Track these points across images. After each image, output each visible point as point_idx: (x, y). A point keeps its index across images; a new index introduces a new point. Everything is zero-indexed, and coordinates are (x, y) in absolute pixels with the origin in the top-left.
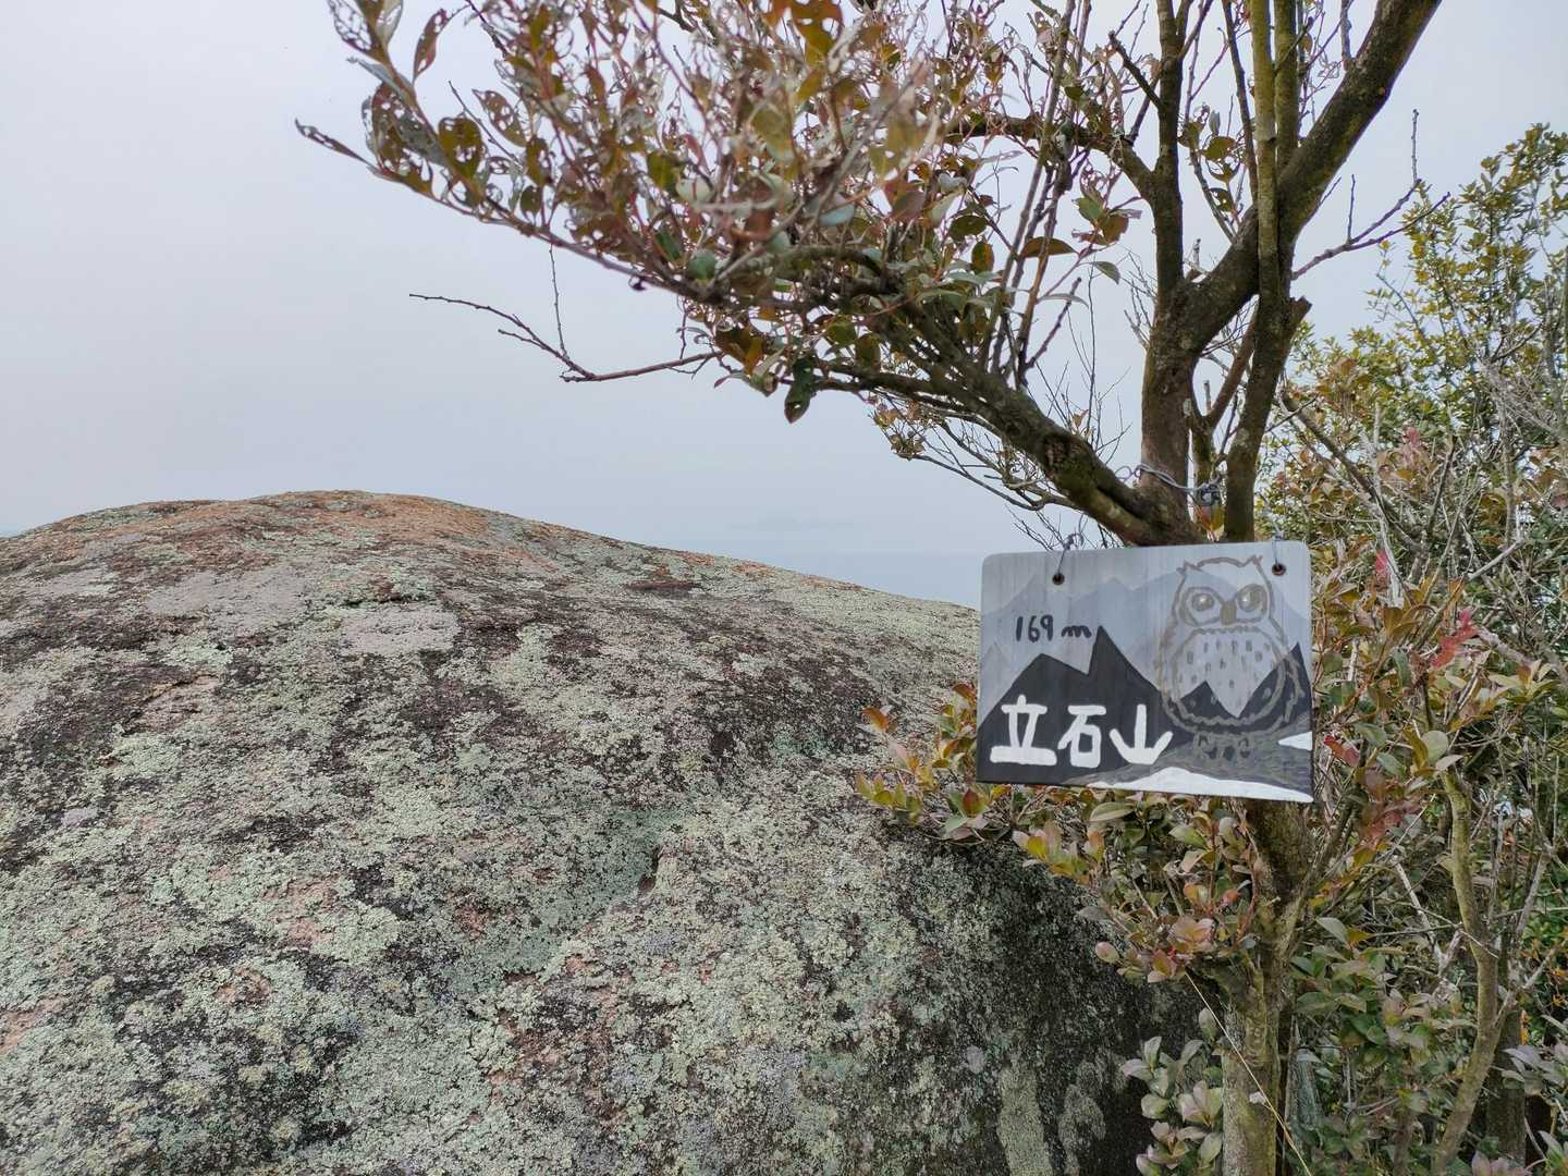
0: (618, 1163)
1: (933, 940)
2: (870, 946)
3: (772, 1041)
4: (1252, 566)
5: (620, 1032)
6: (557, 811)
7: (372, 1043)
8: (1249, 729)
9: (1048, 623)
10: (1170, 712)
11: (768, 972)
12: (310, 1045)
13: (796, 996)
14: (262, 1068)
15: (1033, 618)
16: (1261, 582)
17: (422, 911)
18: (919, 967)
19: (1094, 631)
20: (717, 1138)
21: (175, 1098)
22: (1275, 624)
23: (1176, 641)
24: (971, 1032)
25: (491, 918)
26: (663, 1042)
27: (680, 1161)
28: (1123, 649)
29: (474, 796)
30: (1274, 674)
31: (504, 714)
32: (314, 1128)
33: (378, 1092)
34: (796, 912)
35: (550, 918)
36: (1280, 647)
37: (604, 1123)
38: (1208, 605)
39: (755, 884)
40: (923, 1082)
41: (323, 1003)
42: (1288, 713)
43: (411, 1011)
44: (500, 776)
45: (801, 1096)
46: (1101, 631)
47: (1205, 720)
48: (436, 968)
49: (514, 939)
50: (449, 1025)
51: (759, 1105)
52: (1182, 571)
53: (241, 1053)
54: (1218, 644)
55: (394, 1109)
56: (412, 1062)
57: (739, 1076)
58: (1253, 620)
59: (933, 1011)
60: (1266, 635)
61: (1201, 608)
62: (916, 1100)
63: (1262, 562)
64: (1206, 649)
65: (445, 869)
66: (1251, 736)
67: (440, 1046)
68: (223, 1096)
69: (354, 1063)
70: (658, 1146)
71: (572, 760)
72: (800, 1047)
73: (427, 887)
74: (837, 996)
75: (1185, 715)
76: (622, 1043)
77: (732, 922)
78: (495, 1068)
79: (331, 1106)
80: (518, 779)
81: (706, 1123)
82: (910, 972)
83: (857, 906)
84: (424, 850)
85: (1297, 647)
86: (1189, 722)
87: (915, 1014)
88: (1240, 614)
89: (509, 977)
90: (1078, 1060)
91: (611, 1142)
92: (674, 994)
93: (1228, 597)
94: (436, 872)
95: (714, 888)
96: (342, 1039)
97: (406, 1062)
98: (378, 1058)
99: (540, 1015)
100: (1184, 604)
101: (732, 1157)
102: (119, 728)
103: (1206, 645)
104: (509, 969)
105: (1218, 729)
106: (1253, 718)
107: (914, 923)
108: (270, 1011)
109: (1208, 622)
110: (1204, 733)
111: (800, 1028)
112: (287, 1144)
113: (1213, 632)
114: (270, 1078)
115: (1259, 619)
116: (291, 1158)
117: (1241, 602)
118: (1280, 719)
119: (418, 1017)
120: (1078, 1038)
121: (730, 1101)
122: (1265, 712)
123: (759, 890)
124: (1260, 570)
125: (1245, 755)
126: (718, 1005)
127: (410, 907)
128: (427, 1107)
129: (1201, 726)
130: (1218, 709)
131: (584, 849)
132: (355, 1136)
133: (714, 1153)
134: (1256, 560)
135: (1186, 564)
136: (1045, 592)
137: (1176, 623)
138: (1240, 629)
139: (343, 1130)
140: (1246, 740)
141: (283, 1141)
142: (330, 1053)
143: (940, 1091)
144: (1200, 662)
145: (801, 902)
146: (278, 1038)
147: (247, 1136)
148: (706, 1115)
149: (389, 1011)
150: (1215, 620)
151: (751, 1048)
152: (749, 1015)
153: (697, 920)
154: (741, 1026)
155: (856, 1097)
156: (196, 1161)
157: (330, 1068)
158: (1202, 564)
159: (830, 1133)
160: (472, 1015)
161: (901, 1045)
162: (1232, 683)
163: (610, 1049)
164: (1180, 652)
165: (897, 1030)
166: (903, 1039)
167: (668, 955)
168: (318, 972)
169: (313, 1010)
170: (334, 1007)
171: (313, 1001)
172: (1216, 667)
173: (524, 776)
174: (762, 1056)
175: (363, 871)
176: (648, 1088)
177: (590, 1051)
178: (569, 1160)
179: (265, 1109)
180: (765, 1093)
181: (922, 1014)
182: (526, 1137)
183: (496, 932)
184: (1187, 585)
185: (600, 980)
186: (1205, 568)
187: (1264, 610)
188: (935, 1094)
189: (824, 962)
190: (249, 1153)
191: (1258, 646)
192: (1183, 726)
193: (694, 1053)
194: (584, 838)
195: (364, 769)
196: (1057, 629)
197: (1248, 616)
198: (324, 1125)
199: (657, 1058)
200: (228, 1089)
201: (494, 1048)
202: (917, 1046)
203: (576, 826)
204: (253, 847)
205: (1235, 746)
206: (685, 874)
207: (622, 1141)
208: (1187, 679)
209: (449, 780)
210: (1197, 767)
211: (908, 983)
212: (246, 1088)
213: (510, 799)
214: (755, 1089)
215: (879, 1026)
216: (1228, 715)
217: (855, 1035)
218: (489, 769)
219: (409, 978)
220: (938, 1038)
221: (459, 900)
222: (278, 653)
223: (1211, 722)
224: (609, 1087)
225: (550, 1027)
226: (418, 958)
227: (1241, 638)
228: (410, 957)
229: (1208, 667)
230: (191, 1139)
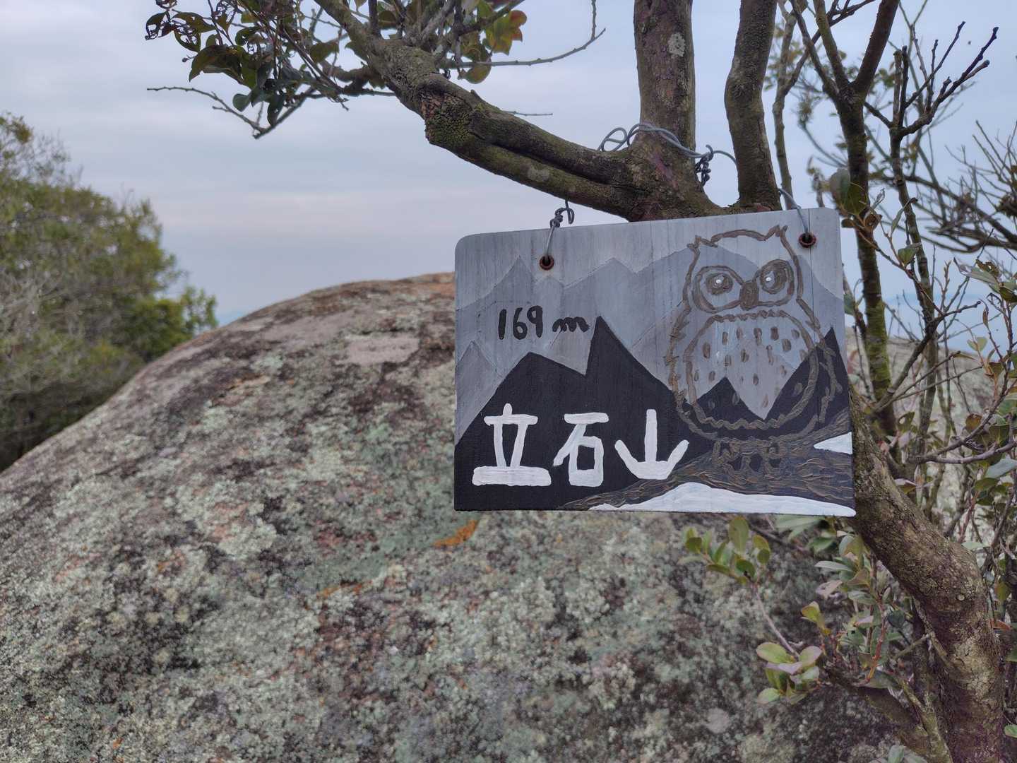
0: (352, 733)
1: (698, 612)
2: (626, 608)
3: (505, 668)
4: (775, 240)
5: (393, 637)
6: (420, 474)
7: (229, 612)
8: (777, 432)
9: (536, 315)
10: (684, 415)
11: (523, 612)
12: (190, 606)
13: (538, 635)
14: (158, 615)
15: (519, 311)
16: (786, 257)
17: (295, 530)
18: (673, 632)
19: (591, 323)
20: (432, 733)
21: (110, 623)
22: (804, 306)
23: (689, 332)
24: (720, 695)
25: (344, 540)
26: (421, 651)
27: (398, 743)
28: (627, 343)
29: (369, 458)
30: (805, 366)
31: (409, 404)
32: (178, 659)
33: (222, 645)
34: (566, 569)
35: (387, 547)
36: (811, 333)
37: (355, 701)
38: (726, 288)
39: (541, 543)
40: (648, 731)
41: (208, 581)
42: (823, 412)
43: (262, 595)
44: (389, 446)
45: (514, 717)
46: (600, 323)
47: (727, 424)
48: (290, 570)
49: (354, 558)
50: (287, 609)
51: (473, 716)
52: (694, 247)
53: (151, 602)
54: (739, 334)
55: (233, 658)
56: (251, 630)
57: (466, 691)
58: (779, 303)
59: (677, 672)
60: (794, 320)
61: (717, 291)
62: (639, 744)
63: (787, 234)
64: (724, 341)
65: (322, 505)
66: (781, 440)
67: (274, 622)
68: (133, 628)
69: (213, 622)
70: (385, 728)
71: (441, 438)
72: (526, 678)
73: (305, 515)
74: (579, 642)
75: (704, 420)
76: (391, 645)
77: (508, 570)
78: (301, 645)
79: (194, 648)
80: (400, 449)
81: (427, 720)
82: (661, 635)
83: (629, 572)
84: (316, 491)
85: (831, 332)
86: (707, 428)
87: (657, 669)
88: (763, 296)
89: (343, 583)
90: (855, 742)
91: (353, 717)
92: (442, 617)
93: (747, 277)
94: (315, 505)
95: (506, 541)
96: (211, 605)
97: (248, 628)
98: (230, 622)
99: (346, 613)
100: (697, 287)
101: (439, 751)
102: (209, 403)
103: (725, 334)
104: (346, 578)
105: (743, 434)
106: (783, 419)
107: (682, 593)
108: (178, 581)
109: (725, 308)
110: (725, 440)
111: (533, 663)
112: (161, 666)
113: (731, 318)
114: (161, 623)
115: (784, 302)
116: (162, 675)
117: (763, 281)
118: (815, 419)
119: (267, 600)
120: (860, 721)
121: (451, 707)
122: (796, 411)
123: (541, 548)
124: (785, 243)
125: (775, 463)
126: (472, 631)
127: (287, 527)
128: (253, 662)
129: (723, 432)
130: (741, 410)
131: (430, 502)
132: (202, 670)
133: (426, 744)
134: (779, 232)
135: (698, 239)
136: (532, 281)
137: (689, 310)
138: (764, 314)
139: (196, 665)
140: (775, 445)
141: (159, 663)
142: (201, 614)
143: (667, 740)
144: (718, 355)
145: (574, 562)
146: (174, 599)
147: (139, 656)
148: (430, 714)
149: (247, 593)
150: (734, 305)
151: (485, 670)
152: (494, 643)
153: (484, 564)
154: (484, 651)
155: (570, 728)
156: (108, 664)
157: (198, 623)
158: (716, 238)
159: (534, 753)
160: (305, 606)
161: (635, 694)
162: (756, 379)
163: (381, 648)
164: (694, 343)
165: (632, 682)
166: (638, 688)
167: (453, 587)
168: (215, 559)
169: (200, 584)
170: (213, 585)
171: (203, 578)
172: (736, 360)
173: (405, 447)
174: (490, 678)
175: (272, 500)
176: (395, 683)
177: (368, 647)
178: (318, 721)
179: (153, 641)
180: (481, 708)
181: (665, 672)
182: (299, 698)
183: (343, 551)
184: (698, 266)
185: (399, 596)
186: (720, 243)
187: (790, 292)
188: (662, 742)
189: (577, 613)
190: (139, 666)
191: (785, 333)
192: (700, 432)
193: (439, 665)
194: (433, 494)
195: (311, 435)
196: (548, 320)
197: (773, 298)
198: (185, 659)
199: (411, 663)
200: (136, 624)
201: (306, 631)
202: (652, 699)
203: (430, 486)
204: (223, 477)
205: (763, 453)
206: (491, 528)
207: (360, 718)
208: (703, 375)
209: (357, 446)
210: (719, 481)
211: (655, 644)
212: (146, 626)
213: (390, 463)
214: (475, 703)
215: (613, 674)
216: (752, 417)
217: (585, 679)
218: (385, 441)
219: (269, 573)
220: (679, 696)
221: (323, 526)
222: (307, 362)
223: (735, 426)
224: (367, 676)
225: (348, 624)
226: (280, 561)
227: (766, 325)
228: (274, 559)
229: (728, 362)
230: (108, 650)
